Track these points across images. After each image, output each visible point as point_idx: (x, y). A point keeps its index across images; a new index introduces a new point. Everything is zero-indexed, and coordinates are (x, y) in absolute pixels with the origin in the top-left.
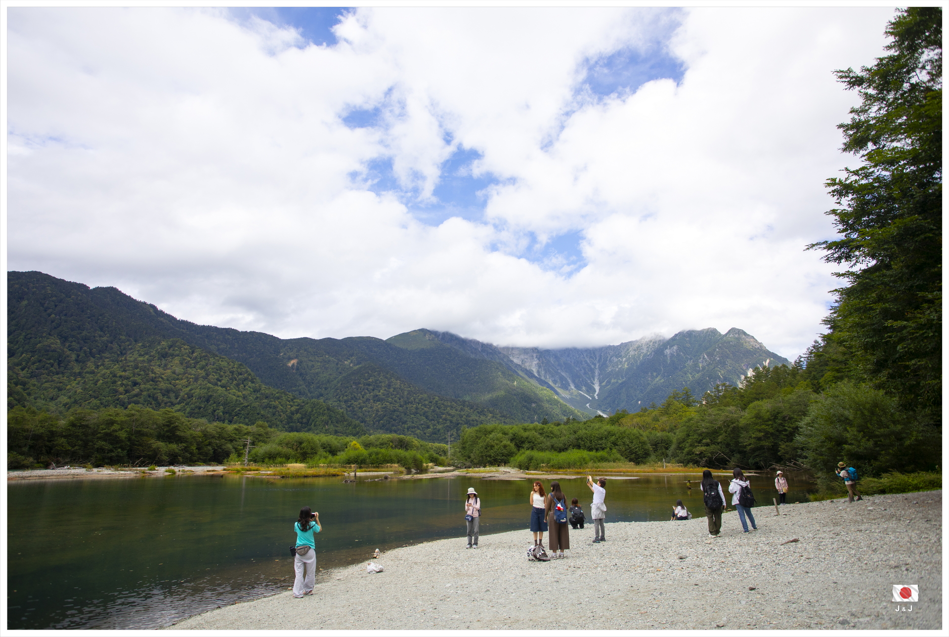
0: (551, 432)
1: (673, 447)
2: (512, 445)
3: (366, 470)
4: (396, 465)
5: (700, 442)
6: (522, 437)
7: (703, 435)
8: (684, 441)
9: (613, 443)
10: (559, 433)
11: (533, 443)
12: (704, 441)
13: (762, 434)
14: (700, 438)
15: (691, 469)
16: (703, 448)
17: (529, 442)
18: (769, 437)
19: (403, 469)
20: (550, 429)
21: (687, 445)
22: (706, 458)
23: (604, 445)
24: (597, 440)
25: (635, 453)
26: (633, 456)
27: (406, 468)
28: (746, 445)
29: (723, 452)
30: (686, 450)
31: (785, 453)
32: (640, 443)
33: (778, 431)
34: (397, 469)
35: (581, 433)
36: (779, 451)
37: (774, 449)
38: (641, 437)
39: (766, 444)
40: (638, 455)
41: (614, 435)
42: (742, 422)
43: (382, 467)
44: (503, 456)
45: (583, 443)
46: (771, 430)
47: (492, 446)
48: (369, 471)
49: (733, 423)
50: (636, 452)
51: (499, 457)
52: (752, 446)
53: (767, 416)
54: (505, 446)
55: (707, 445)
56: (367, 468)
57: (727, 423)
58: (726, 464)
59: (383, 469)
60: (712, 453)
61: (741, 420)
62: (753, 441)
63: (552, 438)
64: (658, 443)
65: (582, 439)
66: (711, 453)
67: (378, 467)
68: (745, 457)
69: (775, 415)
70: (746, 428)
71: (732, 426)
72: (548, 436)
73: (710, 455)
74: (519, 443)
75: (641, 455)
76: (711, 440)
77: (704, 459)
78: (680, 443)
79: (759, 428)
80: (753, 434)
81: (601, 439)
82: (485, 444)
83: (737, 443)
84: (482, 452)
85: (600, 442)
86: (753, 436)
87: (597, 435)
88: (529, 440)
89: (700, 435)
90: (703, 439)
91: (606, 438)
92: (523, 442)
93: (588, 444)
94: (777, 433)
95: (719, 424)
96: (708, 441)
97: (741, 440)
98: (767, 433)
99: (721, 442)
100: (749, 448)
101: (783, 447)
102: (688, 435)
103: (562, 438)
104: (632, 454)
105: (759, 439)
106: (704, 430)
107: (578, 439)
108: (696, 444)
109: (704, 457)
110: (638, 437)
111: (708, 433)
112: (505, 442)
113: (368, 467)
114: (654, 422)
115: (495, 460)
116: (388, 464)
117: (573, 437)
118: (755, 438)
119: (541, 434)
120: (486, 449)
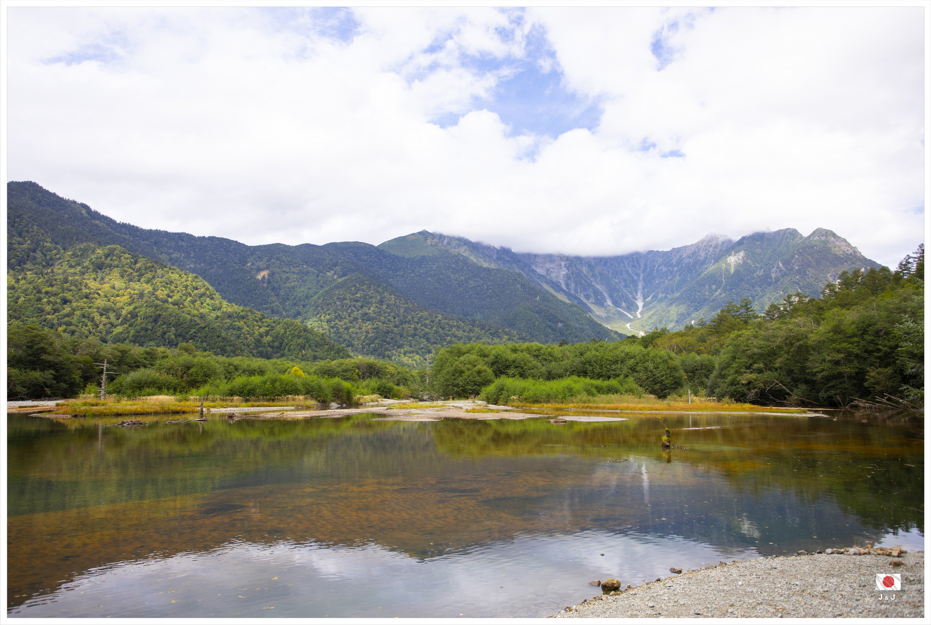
0: (550, 354)
1: (715, 373)
2: (490, 371)
3: (254, 403)
4: (301, 397)
5: (748, 368)
6: (507, 360)
7: (755, 357)
8: (728, 365)
9: (631, 369)
10: (560, 356)
11: (522, 368)
12: (755, 366)
13: (842, 355)
14: (751, 362)
15: (726, 406)
16: (753, 376)
17: (516, 367)
18: (852, 360)
19: (312, 402)
20: (549, 349)
21: (732, 371)
22: (756, 390)
23: (618, 372)
24: (610, 365)
25: (661, 382)
26: (657, 387)
27: (319, 401)
28: (817, 372)
29: (781, 382)
30: (730, 378)
31: (874, 384)
32: (668, 368)
33: (866, 351)
34: (302, 403)
35: (588, 354)
36: (866, 380)
37: (860, 376)
38: (669, 361)
39: (846, 369)
40: (664, 385)
41: (634, 357)
42: (813, 338)
43: (279, 400)
44: (475, 384)
45: (591, 368)
46: (856, 350)
47: (462, 372)
48: (258, 406)
49: (798, 340)
50: (663, 380)
51: (470, 387)
52: (824, 373)
53: (850, 330)
54: (479, 372)
55: (760, 371)
56: (256, 401)
57: (789, 341)
58: (785, 399)
59: (280, 403)
60: (765, 383)
61: (811, 335)
62: (826, 365)
63: (551, 361)
64: (697, 370)
65: (590, 363)
66: (763, 383)
67: (273, 400)
68: (814, 389)
69: (864, 329)
70: (818, 347)
71: (798, 344)
72: (546, 360)
73: (761, 385)
74: (501, 367)
75: (668, 385)
76: (766, 364)
77: (753, 391)
78: (722, 369)
79: (838, 347)
80: (828, 355)
81: (616, 362)
82: (452, 369)
83: (803, 369)
84: (447, 380)
85: (613, 367)
86: (828, 358)
87: (610, 358)
88: (516, 364)
89: (750, 357)
90: (754, 363)
91: (622, 362)
92: (508, 367)
93: (597, 370)
94: (866, 355)
95: (778, 341)
96: (761, 365)
97: (809, 364)
98: (849, 354)
99: (781, 368)
100: (819, 376)
101: (872, 374)
102: (734, 358)
103: (564, 362)
104: (656, 384)
105: (837, 363)
106: (756, 350)
107: (585, 364)
108: (743, 370)
109: (754, 388)
110: (665, 361)
111: (761, 355)
112: (479, 367)
113: (258, 400)
114: (700, 343)
115: (464, 391)
116: (290, 396)
117: (578, 360)
118: (830, 361)
119: (537, 356)
120: (454, 375)
